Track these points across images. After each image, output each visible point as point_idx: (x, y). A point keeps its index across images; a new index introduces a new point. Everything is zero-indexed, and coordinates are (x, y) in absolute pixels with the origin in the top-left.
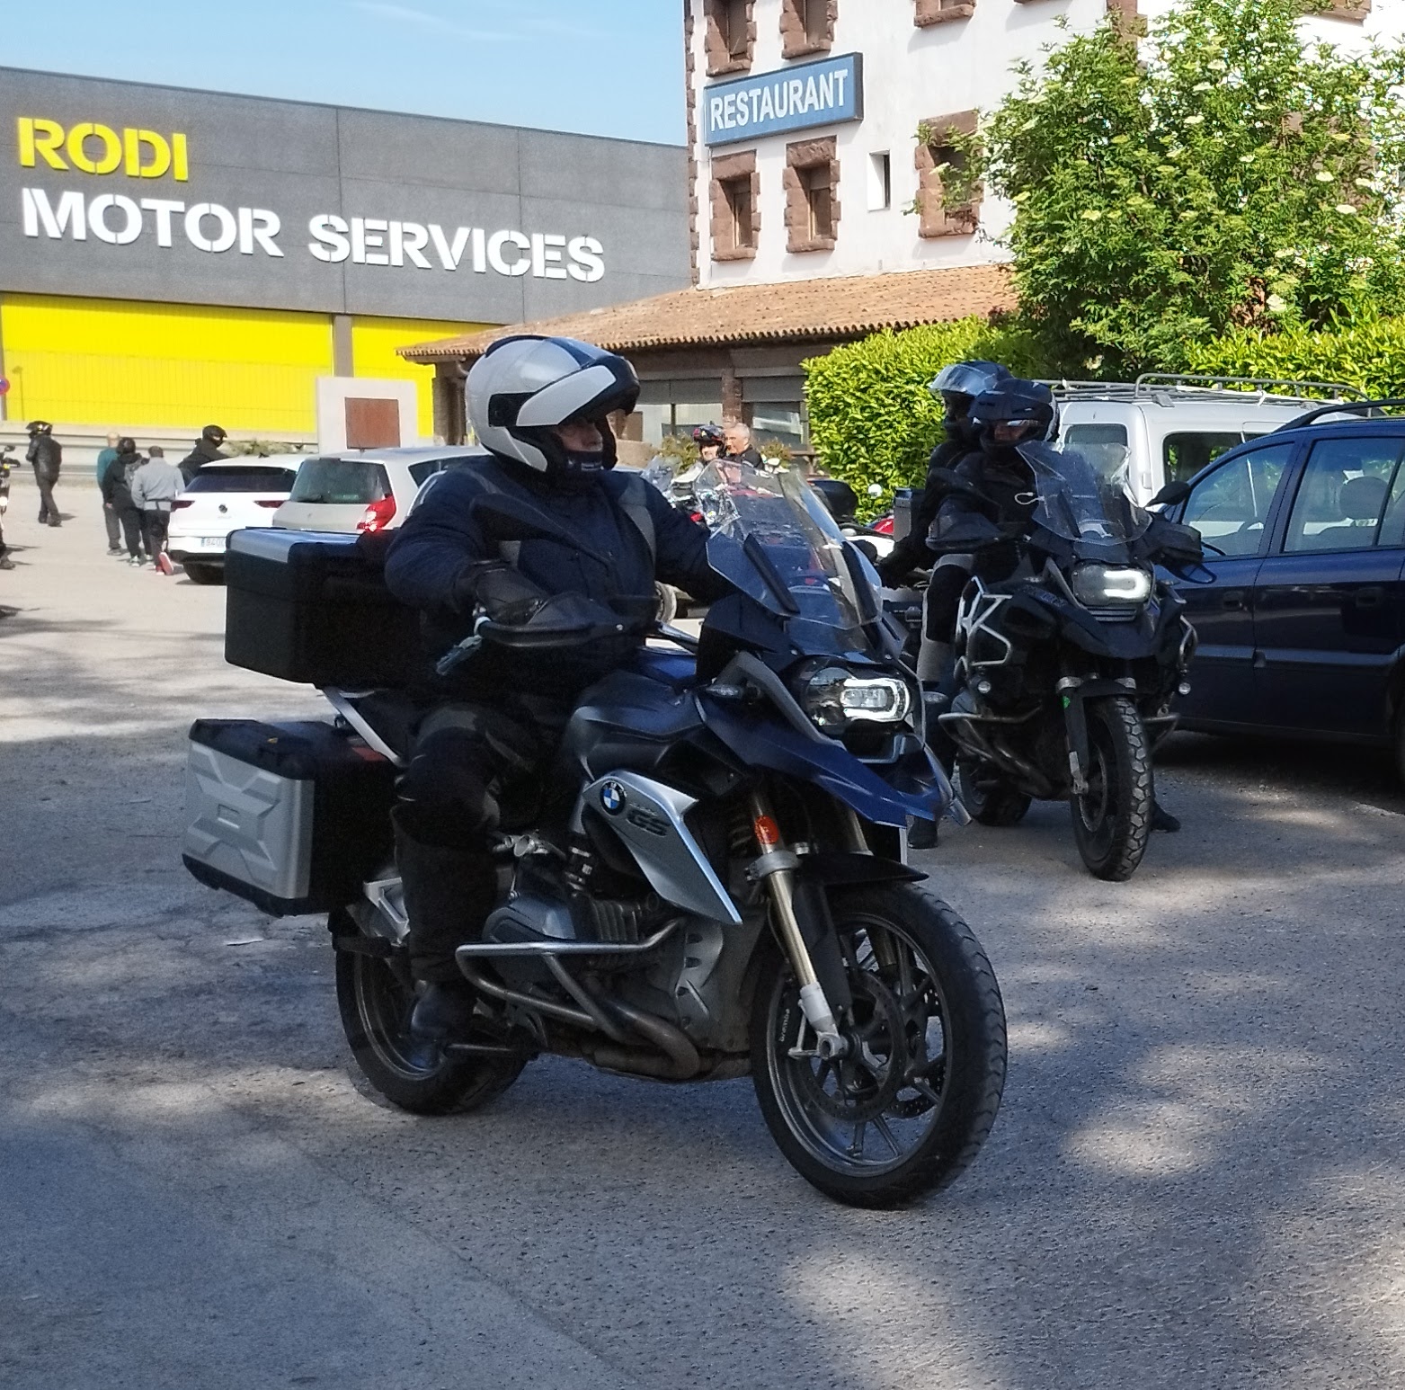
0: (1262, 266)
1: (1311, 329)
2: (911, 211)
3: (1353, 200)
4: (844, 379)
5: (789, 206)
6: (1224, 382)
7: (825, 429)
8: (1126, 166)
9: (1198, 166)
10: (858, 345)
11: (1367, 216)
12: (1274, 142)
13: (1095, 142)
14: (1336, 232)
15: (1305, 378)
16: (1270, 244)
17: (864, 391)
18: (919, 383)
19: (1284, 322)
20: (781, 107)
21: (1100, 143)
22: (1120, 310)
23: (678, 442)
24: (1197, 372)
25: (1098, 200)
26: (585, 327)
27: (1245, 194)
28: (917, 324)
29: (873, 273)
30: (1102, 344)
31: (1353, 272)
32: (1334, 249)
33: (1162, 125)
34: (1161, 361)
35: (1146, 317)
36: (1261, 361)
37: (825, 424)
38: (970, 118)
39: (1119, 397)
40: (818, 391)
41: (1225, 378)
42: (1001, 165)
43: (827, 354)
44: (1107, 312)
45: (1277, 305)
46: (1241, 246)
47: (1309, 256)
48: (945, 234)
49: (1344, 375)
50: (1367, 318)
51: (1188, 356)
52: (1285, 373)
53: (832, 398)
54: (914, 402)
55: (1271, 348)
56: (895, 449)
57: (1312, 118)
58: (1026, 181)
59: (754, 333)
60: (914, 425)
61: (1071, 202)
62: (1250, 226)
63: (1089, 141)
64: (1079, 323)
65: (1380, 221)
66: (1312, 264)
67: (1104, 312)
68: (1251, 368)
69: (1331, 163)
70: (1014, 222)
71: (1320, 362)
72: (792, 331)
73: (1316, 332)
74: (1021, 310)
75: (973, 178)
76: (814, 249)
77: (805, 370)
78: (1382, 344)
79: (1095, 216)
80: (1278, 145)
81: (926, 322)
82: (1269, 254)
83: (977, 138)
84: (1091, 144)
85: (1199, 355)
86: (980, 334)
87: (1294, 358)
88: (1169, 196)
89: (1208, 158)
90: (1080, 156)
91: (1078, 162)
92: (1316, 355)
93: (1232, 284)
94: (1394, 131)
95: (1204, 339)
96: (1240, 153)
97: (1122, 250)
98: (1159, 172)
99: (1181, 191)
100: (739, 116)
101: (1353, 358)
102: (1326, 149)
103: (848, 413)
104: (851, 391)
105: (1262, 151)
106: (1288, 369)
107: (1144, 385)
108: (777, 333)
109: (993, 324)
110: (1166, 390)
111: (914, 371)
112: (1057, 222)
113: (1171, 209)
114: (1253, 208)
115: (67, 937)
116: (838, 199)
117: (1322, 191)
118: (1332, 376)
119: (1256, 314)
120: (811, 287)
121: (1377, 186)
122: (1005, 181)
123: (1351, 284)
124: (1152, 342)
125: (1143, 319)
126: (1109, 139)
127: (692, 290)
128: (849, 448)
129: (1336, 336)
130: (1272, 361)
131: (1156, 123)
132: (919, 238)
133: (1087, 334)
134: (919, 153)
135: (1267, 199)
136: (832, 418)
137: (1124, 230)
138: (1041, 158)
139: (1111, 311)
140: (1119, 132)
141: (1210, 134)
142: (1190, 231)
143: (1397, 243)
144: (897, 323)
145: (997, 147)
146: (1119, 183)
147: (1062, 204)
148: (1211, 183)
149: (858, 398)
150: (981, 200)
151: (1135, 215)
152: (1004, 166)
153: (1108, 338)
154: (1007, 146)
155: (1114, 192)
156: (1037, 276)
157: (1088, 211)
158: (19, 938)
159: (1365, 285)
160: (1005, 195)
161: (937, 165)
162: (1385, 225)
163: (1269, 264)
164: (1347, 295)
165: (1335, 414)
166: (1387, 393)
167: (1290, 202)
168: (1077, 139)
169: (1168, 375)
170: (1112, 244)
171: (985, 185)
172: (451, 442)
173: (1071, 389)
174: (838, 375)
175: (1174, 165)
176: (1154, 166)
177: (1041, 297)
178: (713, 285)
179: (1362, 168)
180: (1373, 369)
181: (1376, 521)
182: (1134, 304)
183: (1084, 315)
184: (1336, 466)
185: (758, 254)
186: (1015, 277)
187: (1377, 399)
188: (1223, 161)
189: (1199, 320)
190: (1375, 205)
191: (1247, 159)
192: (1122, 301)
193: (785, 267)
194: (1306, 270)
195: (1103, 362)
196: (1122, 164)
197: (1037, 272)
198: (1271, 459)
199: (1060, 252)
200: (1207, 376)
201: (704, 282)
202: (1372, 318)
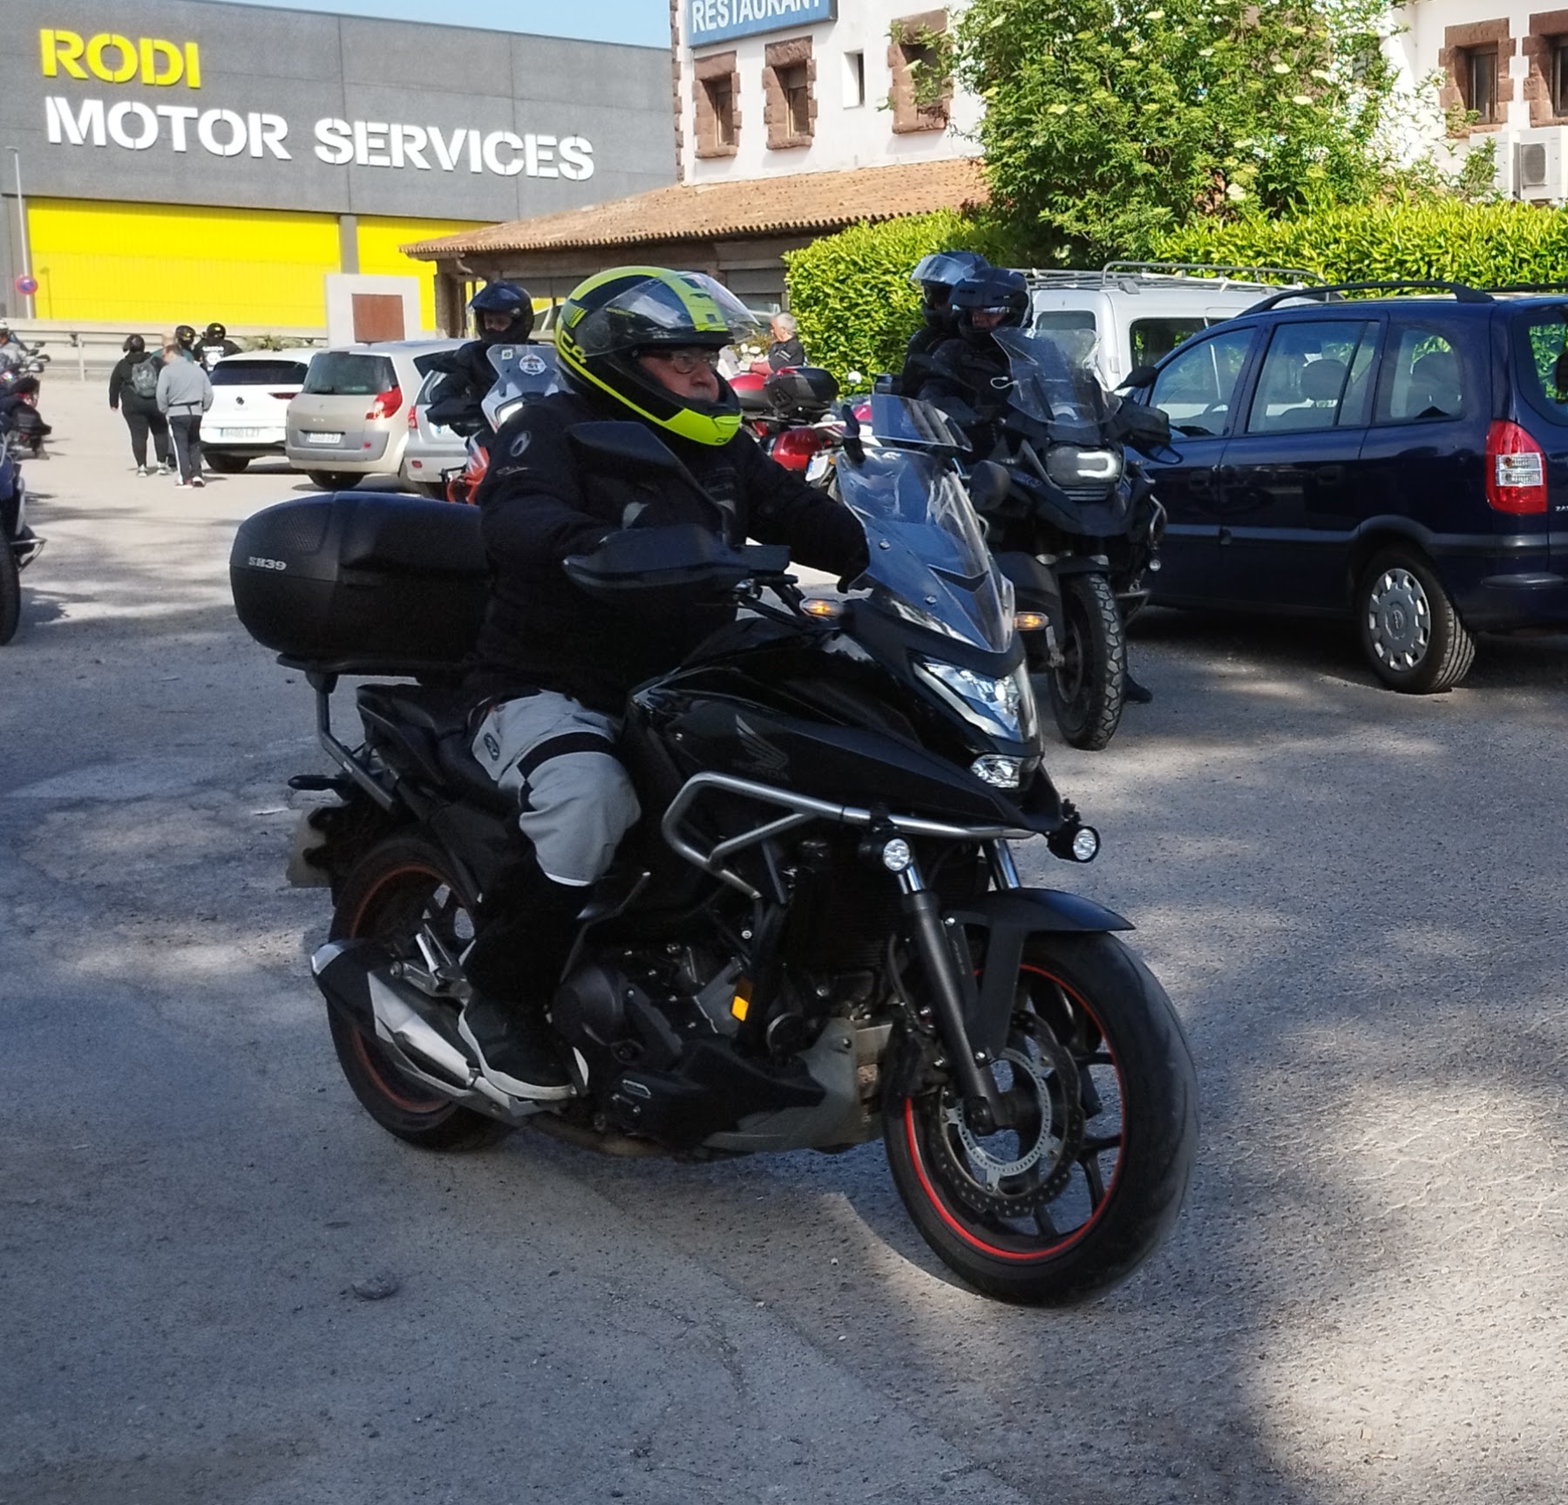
0: (1222, 156)
1: (1270, 217)
2: (885, 108)
3: (1308, 92)
4: (824, 271)
5: (768, 104)
6: (1187, 269)
7: (806, 319)
8: (1090, 60)
9: (1160, 60)
10: (836, 238)
11: (1323, 106)
12: (1232, 35)
13: (1061, 38)
14: (1293, 122)
15: (1265, 264)
16: (1230, 135)
17: (842, 282)
18: (895, 273)
19: (1243, 210)
20: (760, 9)
21: (1065, 39)
22: (1086, 200)
24: (1161, 260)
25: (1063, 94)
26: (577, 223)
27: (1205, 87)
28: (892, 216)
29: (849, 168)
30: (1069, 234)
31: (1309, 161)
32: (1292, 139)
33: (1124, 21)
34: (1126, 250)
35: (1111, 207)
36: (1223, 249)
37: (806, 314)
38: (939, 17)
39: (1087, 285)
40: (799, 283)
41: (1188, 265)
42: (971, 61)
43: (806, 247)
44: (1074, 203)
45: (1236, 194)
46: (1202, 136)
47: (1266, 146)
48: (918, 130)
49: (1302, 261)
50: (1324, 206)
51: (1152, 245)
52: (1246, 260)
53: (813, 289)
54: (890, 292)
55: (1232, 236)
56: (873, 337)
57: (1268, 12)
58: (995, 78)
59: (737, 228)
60: (891, 314)
61: (1038, 97)
62: (1210, 117)
63: (1055, 36)
64: (1048, 214)
65: (1335, 111)
66: (1270, 154)
67: (1070, 203)
68: (1213, 255)
69: (1287, 55)
70: (983, 117)
71: (1279, 249)
72: (773, 225)
73: (1275, 220)
74: (991, 201)
75: (943, 75)
76: (793, 146)
77: (786, 263)
78: (1339, 230)
79: (1061, 109)
80: (1236, 38)
81: (901, 215)
82: (1228, 145)
83: (948, 36)
84: (1057, 40)
85: (1163, 244)
86: (952, 226)
87: (1253, 245)
88: (1132, 90)
89: (1167, 52)
90: (1045, 51)
91: (1044, 58)
92: (1275, 243)
93: (1193, 174)
94: (1347, 23)
95: (1168, 228)
96: (1200, 47)
97: (1088, 142)
98: (1122, 67)
99: (1142, 84)
100: (719, 18)
101: (1311, 245)
102: (1283, 42)
103: (827, 304)
104: (831, 281)
105: (1221, 44)
106: (1248, 256)
107: (1110, 273)
108: (758, 227)
109: (965, 216)
110: (1132, 277)
111: (890, 262)
112: (1025, 116)
113: (1135, 102)
114: (1213, 100)
115: (104, 808)
116: (815, 97)
117: (1279, 83)
118: (1290, 262)
119: (1217, 203)
120: (790, 183)
121: (1331, 77)
122: (974, 77)
123: (1308, 173)
124: (1117, 232)
125: (1107, 210)
126: (1074, 35)
127: (678, 187)
128: (829, 337)
129: (1294, 223)
130: (1232, 248)
131: (1119, 19)
132: (892, 134)
133: (1055, 224)
134: (891, 52)
135: (1225, 91)
136: (813, 308)
137: (1089, 123)
138: (1009, 55)
139: (1077, 201)
140: (1084, 28)
141: (1170, 28)
142: (1152, 123)
143: (1352, 132)
144: (873, 217)
145: (966, 44)
146: (1084, 77)
147: (1030, 98)
148: (1172, 77)
149: (837, 289)
150: (952, 96)
151: (1099, 109)
152: (973, 62)
153: (1075, 228)
154: (976, 43)
155: (1080, 86)
156: (1006, 169)
157: (1054, 106)
158: (60, 808)
159: (1321, 174)
160: (975, 91)
161: (909, 63)
162: (1340, 115)
163: (1229, 154)
164: (1303, 184)
165: (1295, 299)
166: (1344, 278)
167: (1249, 94)
168: (1043, 35)
169: (1133, 263)
170: (1078, 136)
171: (956, 81)
172: (453, 335)
173: (1041, 277)
174: (818, 266)
175: (1137, 59)
176: (1118, 60)
177: (1010, 189)
178: (698, 181)
179: (1317, 60)
180: (1331, 255)
181: (1335, 402)
182: (1100, 194)
183: (1051, 205)
184: (1296, 350)
185: (740, 151)
186: (985, 170)
187: (1334, 283)
188: (1184, 55)
189: (1160, 210)
190: (1330, 96)
191: (1206, 52)
192: (1088, 192)
193: (766, 164)
194: (1264, 160)
195: (1070, 250)
196: (1087, 59)
197: (1006, 164)
198: (1232, 342)
199: (1028, 145)
200: (1170, 263)
201: (689, 179)
202: (1329, 205)
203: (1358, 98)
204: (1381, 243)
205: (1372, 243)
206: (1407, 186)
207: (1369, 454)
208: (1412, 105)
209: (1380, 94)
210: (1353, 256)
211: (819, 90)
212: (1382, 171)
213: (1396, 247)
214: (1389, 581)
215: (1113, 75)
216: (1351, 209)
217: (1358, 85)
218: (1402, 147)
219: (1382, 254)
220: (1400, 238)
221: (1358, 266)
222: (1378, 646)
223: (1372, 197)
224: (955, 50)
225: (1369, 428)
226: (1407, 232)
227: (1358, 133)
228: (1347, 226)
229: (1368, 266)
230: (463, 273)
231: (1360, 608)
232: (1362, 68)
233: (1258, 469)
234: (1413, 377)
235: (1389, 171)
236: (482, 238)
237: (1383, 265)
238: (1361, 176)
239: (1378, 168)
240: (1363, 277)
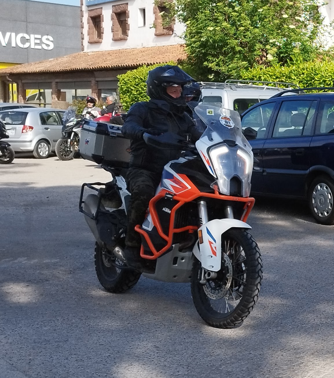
0: (265, 45)
1: (281, 65)
2: (152, 27)
3: (294, 24)
4: (131, 82)
5: (113, 25)
6: (253, 82)
7: (125, 97)
8: (222, 12)
9: (245, 12)
10: (135, 70)
11: (299, 29)
12: (269, 5)
13: (212, 5)
14: (289, 34)
15: (279, 81)
16: (268, 38)
17: (137, 85)
19: (272, 63)
21: (213, 5)
22: (219, 59)
23: (78, 102)
24: (244, 79)
25: (212, 23)
26: (47, 64)
27: (259, 22)
28: (154, 64)
29: (140, 47)
30: (214, 70)
31: (294, 47)
32: (288, 39)
34: (233, 76)
35: (228, 61)
36: (265, 76)
37: (125, 96)
39: (220, 87)
40: (122, 85)
41: (253, 81)
42: (181, 12)
43: (125, 74)
44: (215, 60)
45: (270, 57)
46: (258, 38)
47: (280, 42)
48: (163, 35)
49: (291, 80)
50: (299, 62)
51: (241, 74)
53: (127, 87)
55: (268, 72)
58: (189, 18)
59: (102, 67)
61: (204, 24)
62: (261, 32)
63: (210, 4)
64: (207, 63)
65: (303, 30)
66: (281, 45)
68: (262, 78)
69: (287, 12)
70: (185, 31)
71: (284, 76)
72: (114, 66)
73: (283, 66)
74: (187, 59)
75: (172, 16)
76: (121, 40)
77: (118, 78)
78: (304, 70)
79: (211, 29)
81: (157, 63)
82: (267, 41)
83: (174, 3)
84: (210, 6)
85: (245, 74)
87: (275, 75)
88: (235, 22)
89: (248, 10)
90: (206, 9)
91: (206, 11)
92: (283, 74)
93: (255, 51)
95: (247, 69)
96: (258, 8)
97: (220, 40)
98: (232, 15)
99: (239, 21)
101: (295, 75)
102: (286, 7)
103: (132, 93)
104: (133, 85)
105: (265, 8)
106: (274, 78)
107: (227, 83)
108: (109, 66)
109: (179, 64)
110: (234, 85)
112: (199, 31)
113: (236, 26)
114: (262, 26)
116: (129, 24)
117: (284, 21)
118: (288, 80)
119: (263, 60)
120: (120, 52)
121: (302, 19)
122: (182, 17)
123: (294, 51)
124: (230, 70)
125: (227, 62)
126: (216, 4)
127: (82, 53)
129: (289, 68)
130: (268, 76)
132: (155, 36)
133: (209, 67)
134: (155, 9)
135: (267, 23)
136: (127, 94)
137: (221, 33)
138: (194, 10)
139: (216, 59)
140: (219, 2)
142: (242, 34)
143: (309, 38)
144: (148, 64)
145: (180, 7)
146: (219, 18)
147: (201, 25)
148: (249, 18)
149: (135, 87)
150: (175, 24)
151: (224, 29)
152: (182, 12)
153: (215, 68)
154: (183, 6)
155: (218, 21)
156: (193, 48)
157: (209, 27)
159: (298, 51)
160: (183, 22)
161: (160, 12)
162: (305, 32)
163: (267, 44)
164: (292, 55)
165: (289, 93)
166: (305, 86)
167: (274, 24)
168: (205, 4)
169: (235, 80)
170: (217, 38)
171: (176, 19)
172: (5, 101)
173: (204, 85)
174: (129, 80)
175: (237, 12)
176: (231, 12)
177: (194, 55)
178: (89, 51)
179: (297, 13)
180: (301, 78)
181: (301, 128)
182: (224, 57)
183: (208, 60)
184: (289, 110)
185: (103, 41)
186: (185, 49)
187: (302, 88)
188: (253, 11)
189: (245, 63)
190: (302, 25)
191: (260, 10)
192: (220, 56)
193: (112, 45)
194: (279, 46)
195: (214, 76)
196: (220, 12)
197: (193, 47)
198: (268, 107)
199: (200, 40)
200: (247, 80)
201: (86, 50)
202: (301, 62)
203: (311, 26)
204: (318, 74)
205: (315, 75)
206: (327, 56)
207: (313, 145)
208: (329, 29)
209: (318, 25)
210: (308, 79)
211: (130, 21)
212: (319, 51)
213: (323, 76)
214: (319, 187)
215: (229, 17)
216: (308, 63)
217: (311, 22)
218: (325, 43)
219: (318, 78)
220: (324, 73)
221: (310, 82)
222: (315, 209)
223: (315, 59)
224: (176, 8)
225: (313, 136)
226: (327, 71)
227: (310, 37)
228: (307, 69)
229: (314, 82)
230: (9, 81)
231: (309, 196)
232: (312, 16)
233: (276, 149)
234: (328, 119)
235: (321, 51)
236: (15, 69)
237: (318, 82)
238: (311, 52)
239: (317, 50)
240: (312, 86)
